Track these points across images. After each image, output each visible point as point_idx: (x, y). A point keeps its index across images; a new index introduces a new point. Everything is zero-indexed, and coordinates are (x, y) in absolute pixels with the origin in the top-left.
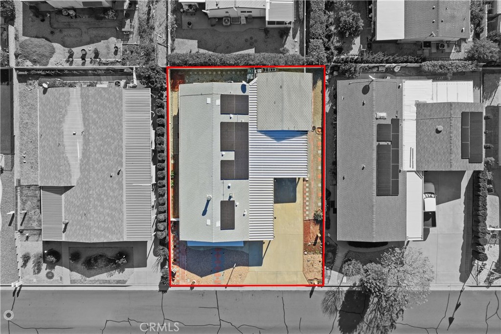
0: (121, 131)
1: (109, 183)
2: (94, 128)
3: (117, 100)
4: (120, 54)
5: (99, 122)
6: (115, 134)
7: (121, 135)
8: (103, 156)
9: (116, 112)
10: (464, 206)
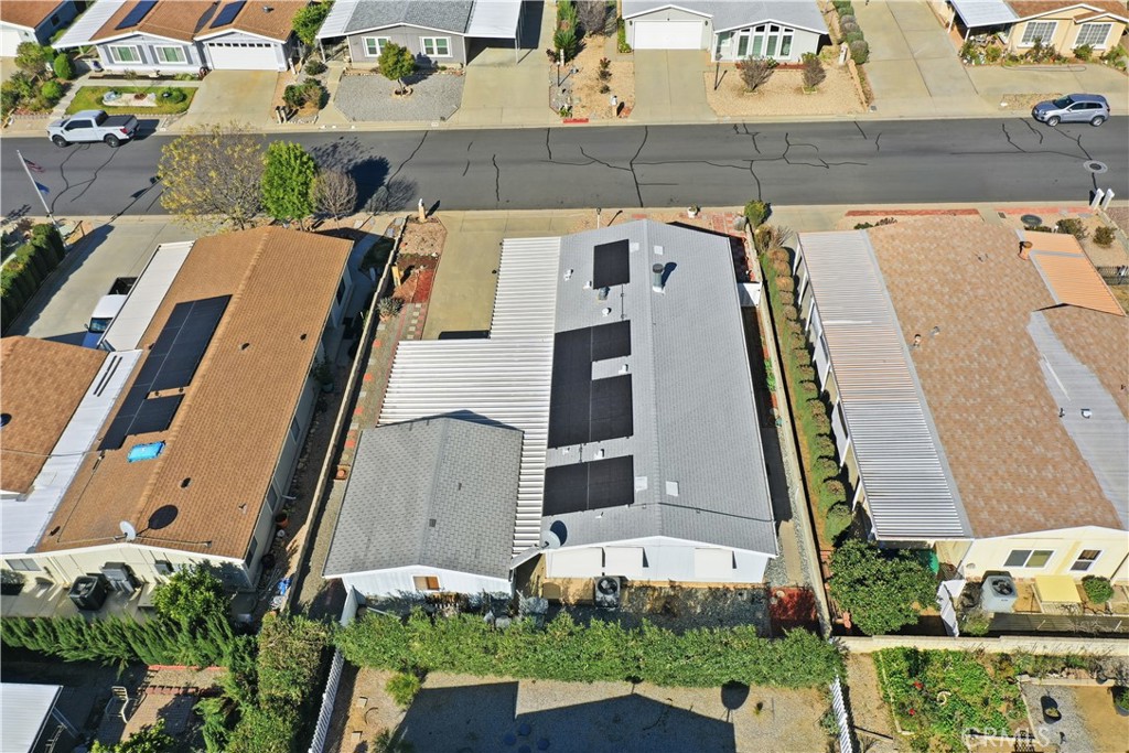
0: (942, 426)
1: (937, 317)
2: (1029, 421)
3: (982, 503)
4: (1031, 701)
5: (1020, 438)
6: (957, 417)
7: (938, 417)
8: (975, 365)
9: (974, 471)
10: (31, 328)
